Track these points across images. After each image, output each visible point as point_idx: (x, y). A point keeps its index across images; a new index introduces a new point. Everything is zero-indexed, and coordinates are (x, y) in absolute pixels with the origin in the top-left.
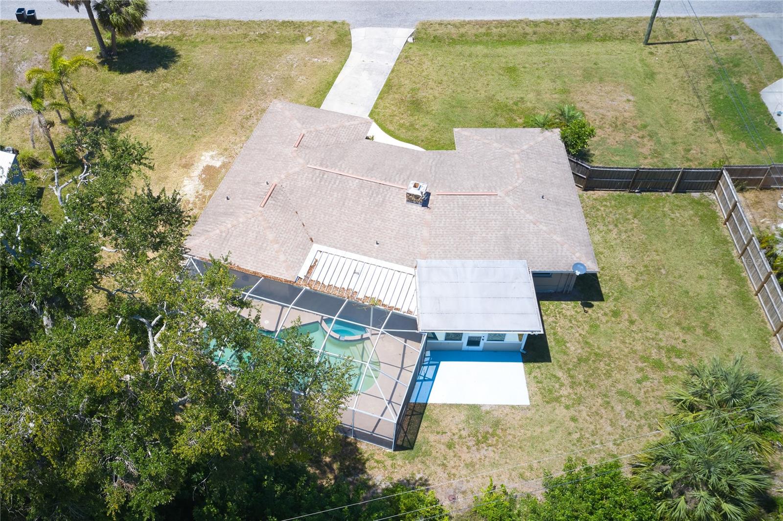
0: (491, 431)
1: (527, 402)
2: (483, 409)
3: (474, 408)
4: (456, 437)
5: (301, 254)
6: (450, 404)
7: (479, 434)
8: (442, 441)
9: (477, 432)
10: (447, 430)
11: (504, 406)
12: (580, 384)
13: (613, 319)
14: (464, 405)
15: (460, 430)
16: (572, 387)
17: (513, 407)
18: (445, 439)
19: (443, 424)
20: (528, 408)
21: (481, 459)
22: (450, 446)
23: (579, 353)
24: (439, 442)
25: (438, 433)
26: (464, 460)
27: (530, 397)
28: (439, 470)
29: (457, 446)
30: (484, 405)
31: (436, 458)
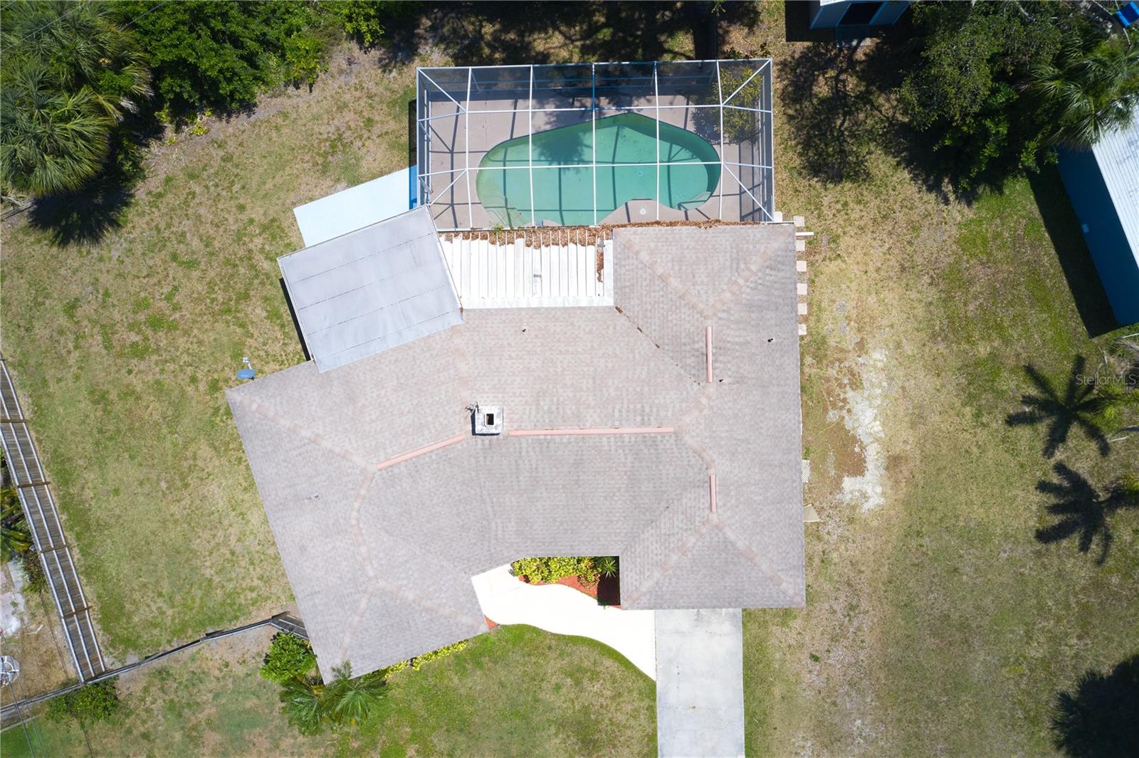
0: (330, 158)
1: (298, 211)
2: (344, 184)
3: (355, 181)
4: (365, 136)
5: (623, 277)
6: (382, 175)
7: (341, 148)
8: (379, 125)
9: (344, 152)
10: (378, 141)
11: (322, 196)
12: (241, 259)
13: (216, 376)
14: (366, 181)
15: (363, 145)
16: (250, 251)
17: (311, 199)
18: (377, 130)
19: (384, 146)
20: (294, 204)
21: (333, 119)
22: (369, 122)
23: (248, 305)
24: (382, 122)
25: (387, 133)
26: (350, 111)
27: (295, 220)
28: (374, 90)
29: (362, 125)
30: (344, 189)
31: (382, 102)
